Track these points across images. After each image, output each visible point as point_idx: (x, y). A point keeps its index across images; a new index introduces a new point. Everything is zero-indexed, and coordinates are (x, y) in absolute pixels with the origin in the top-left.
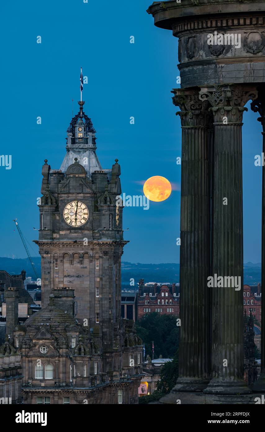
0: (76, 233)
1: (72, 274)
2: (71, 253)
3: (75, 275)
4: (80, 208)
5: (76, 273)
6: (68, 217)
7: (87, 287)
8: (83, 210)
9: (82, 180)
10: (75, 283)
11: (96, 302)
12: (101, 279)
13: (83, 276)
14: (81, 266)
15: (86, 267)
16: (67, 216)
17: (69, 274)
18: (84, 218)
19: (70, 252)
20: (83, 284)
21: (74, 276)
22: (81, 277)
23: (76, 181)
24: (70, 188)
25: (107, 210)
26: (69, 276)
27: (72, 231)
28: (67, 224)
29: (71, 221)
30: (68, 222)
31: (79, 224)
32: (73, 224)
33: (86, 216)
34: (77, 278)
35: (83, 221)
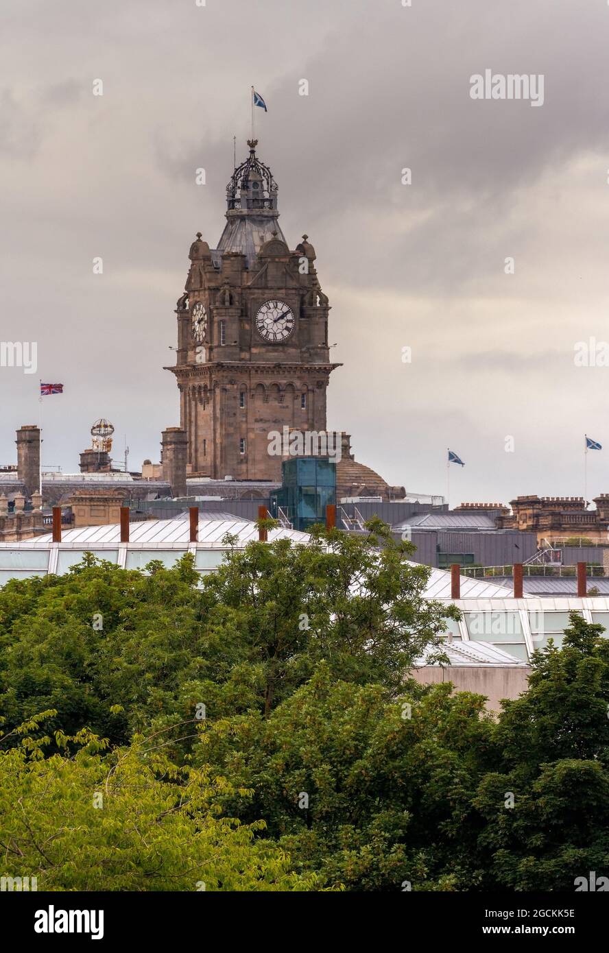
0: (276, 351)
1: (265, 416)
6: (263, 326)
13: (283, 420)
14: (280, 404)
15: (287, 407)
16: (261, 325)
17: (262, 417)
18: (287, 328)
19: (265, 381)
21: (269, 421)
22: (279, 421)
26: (261, 420)
27: (270, 348)
28: (261, 337)
29: (268, 332)
30: (264, 333)
31: (279, 337)
32: (271, 337)
33: (290, 325)
34: (273, 424)
35: (286, 333)
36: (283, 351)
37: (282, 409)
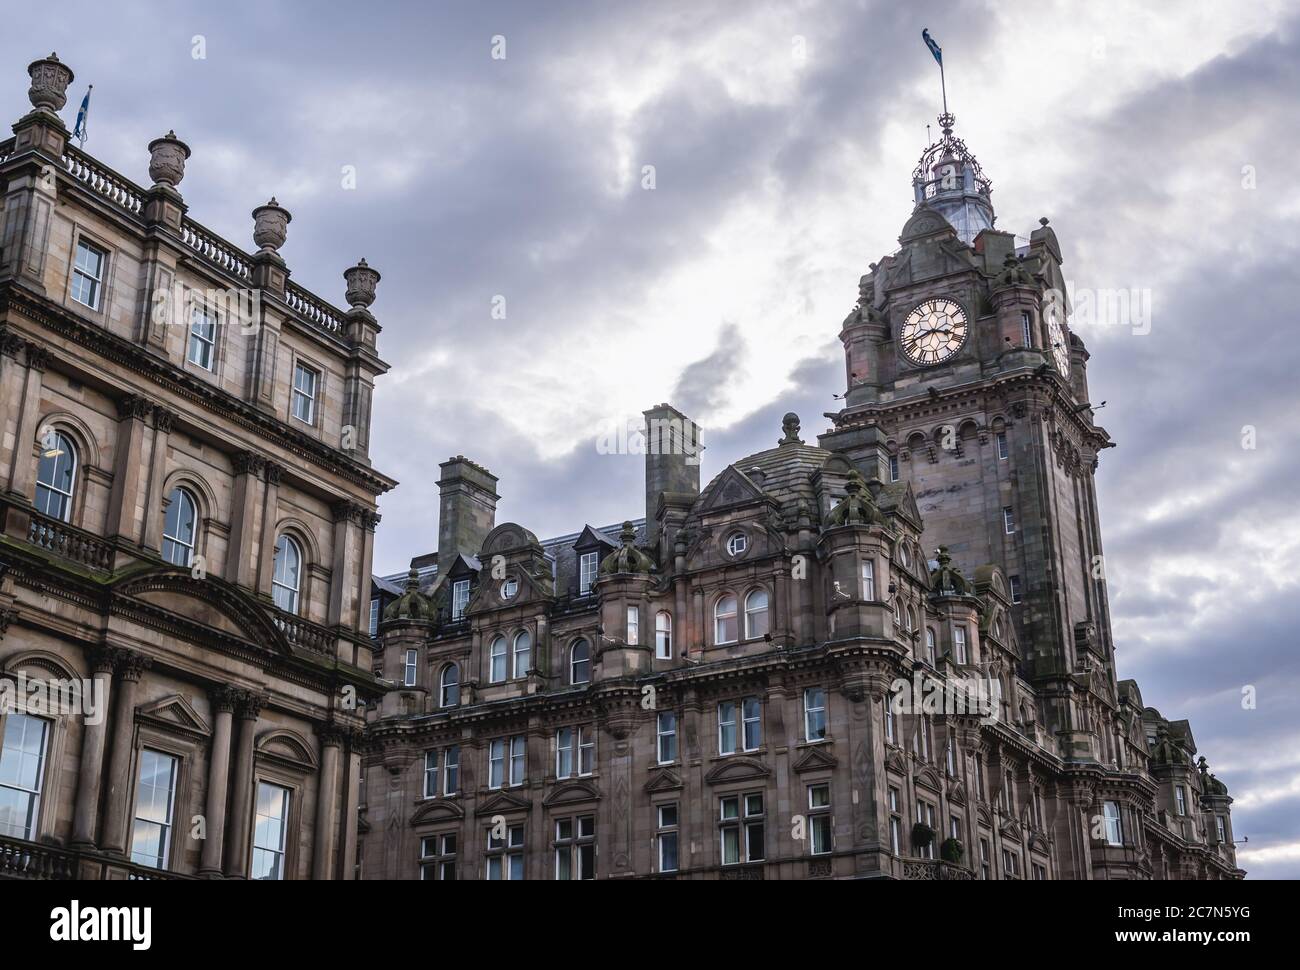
0: (936, 376)
1: (935, 486)
2: (928, 432)
3: (944, 488)
4: (943, 314)
5: (946, 481)
6: (914, 345)
7: (978, 511)
8: (952, 317)
9: (943, 246)
10: (946, 507)
11: (1008, 548)
12: (1015, 483)
13: (965, 485)
14: (960, 460)
15: (973, 462)
16: (911, 343)
17: (928, 489)
18: (955, 337)
19: (923, 428)
20: (968, 505)
21: (941, 491)
22: (960, 488)
23: (925, 252)
24: (913, 271)
25: (1012, 301)
26: (928, 493)
27: (927, 375)
28: (911, 361)
29: (922, 351)
30: (916, 353)
31: (943, 354)
32: (929, 357)
33: (960, 331)
34: (950, 494)
35: (954, 345)
36: (952, 374)
37: (964, 467)
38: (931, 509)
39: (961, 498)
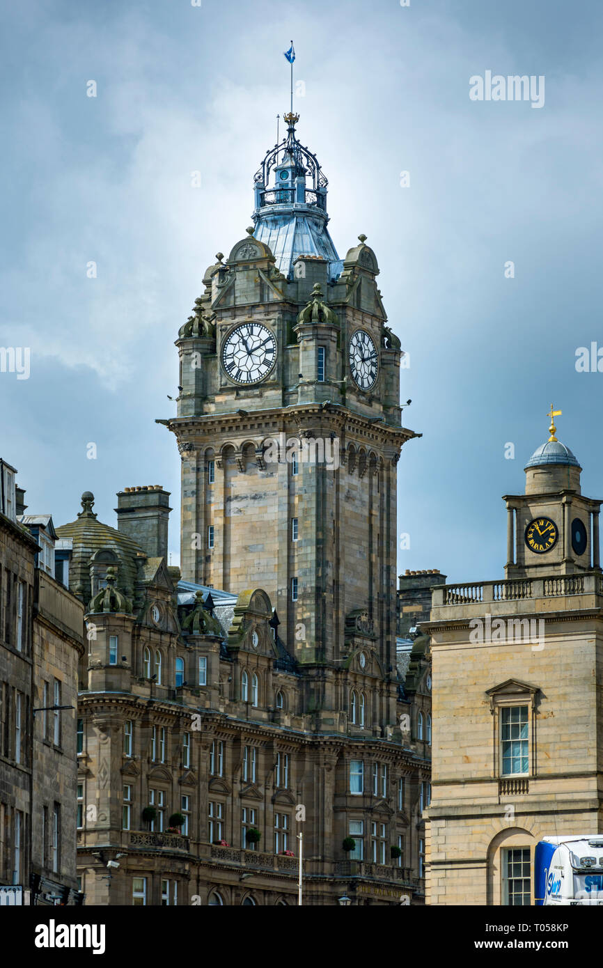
0: (248, 396)
1: (242, 492)
2: (239, 445)
3: (249, 495)
4: (258, 338)
5: (251, 489)
6: (233, 363)
7: (274, 518)
8: (265, 342)
9: (261, 274)
12: (301, 498)
13: (265, 494)
14: (262, 472)
15: (271, 475)
16: (231, 361)
17: (237, 494)
18: (266, 362)
19: (235, 441)
20: (266, 512)
21: (246, 497)
22: (261, 497)
23: (247, 278)
24: (236, 295)
26: (237, 497)
27: (242, 393)
28: (230, 378)
29: (239, 370)
30: (234, 372)
31: (255, 375)
32: (244, 377)
33: (270, 357)
34: (252, 501)
35: (264, 369)
36: (261, 396)
37: (265, 479)
38: (237, 512)
39: (261, 505)
